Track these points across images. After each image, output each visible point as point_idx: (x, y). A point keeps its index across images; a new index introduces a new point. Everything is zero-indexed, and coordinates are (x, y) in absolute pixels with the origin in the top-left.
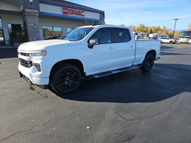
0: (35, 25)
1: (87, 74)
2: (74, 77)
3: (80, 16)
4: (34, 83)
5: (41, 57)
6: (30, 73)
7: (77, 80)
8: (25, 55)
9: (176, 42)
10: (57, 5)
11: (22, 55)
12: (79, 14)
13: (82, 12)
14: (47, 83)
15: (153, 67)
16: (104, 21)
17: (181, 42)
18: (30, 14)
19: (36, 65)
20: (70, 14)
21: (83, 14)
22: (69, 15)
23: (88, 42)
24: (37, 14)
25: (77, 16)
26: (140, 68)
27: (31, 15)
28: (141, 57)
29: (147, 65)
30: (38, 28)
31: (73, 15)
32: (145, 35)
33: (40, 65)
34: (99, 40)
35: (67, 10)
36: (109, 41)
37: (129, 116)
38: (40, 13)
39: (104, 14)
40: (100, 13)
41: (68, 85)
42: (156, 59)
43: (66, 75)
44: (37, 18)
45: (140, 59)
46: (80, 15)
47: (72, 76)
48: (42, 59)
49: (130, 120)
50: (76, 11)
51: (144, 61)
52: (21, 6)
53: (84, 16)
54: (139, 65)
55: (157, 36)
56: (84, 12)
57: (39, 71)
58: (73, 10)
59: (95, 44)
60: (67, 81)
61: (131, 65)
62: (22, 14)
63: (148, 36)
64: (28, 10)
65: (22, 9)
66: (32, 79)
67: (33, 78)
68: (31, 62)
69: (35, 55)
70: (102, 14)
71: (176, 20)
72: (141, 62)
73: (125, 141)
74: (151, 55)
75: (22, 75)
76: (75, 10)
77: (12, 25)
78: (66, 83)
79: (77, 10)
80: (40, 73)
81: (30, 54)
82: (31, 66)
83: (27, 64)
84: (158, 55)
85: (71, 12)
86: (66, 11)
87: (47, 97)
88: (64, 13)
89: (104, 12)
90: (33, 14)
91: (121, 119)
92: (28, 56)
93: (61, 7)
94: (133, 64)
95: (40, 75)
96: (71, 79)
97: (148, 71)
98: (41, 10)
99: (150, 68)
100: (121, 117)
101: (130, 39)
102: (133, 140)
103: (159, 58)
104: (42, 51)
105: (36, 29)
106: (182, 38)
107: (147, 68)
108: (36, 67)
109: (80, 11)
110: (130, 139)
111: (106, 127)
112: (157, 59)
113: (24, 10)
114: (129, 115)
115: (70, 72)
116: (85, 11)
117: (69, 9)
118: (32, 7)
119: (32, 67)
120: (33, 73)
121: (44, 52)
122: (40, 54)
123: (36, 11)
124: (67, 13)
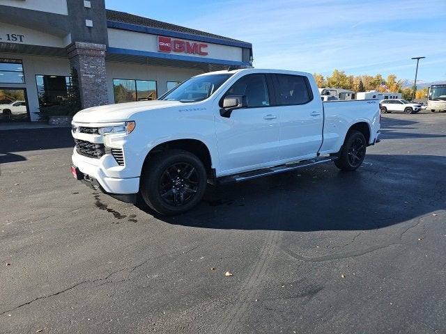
0: (97, 76)
1: (219, 173)
2: (191, 178)
3: (197, 56)
4: (108, 191)
5: (124, 134)
6: (101, 169)
7: (198, 185)
8: (89, 133)
9: (419, 110)
10: (146, 32)
11: (82, 132)
12: (194, 50)
13: (201, 46)
14: (136, 190)
15: (365, 162)
16: (251, 65)
17: (433, 111)
18: (87, 52)
19: (112, 151)
20: (175, 51)
21: (203, 50)
22: (172, 53)
23: (221, 103)
24: (103, 53)
25: (192, 55)
26: (335, 161)
27: (88, 55)
28: (336, 139)
29: (350, 156)
30: (103, 82)
31: (183, 54)
32: (347, 95)
33: (123, 150)
34: (244, 98)
35: (168, 41)
36: (264, 103)
37: (310, 254)
38: (109, 50)
39: (251, 49)
40: (242, 48)
41: (179, 196)
42: (371, 141)
43: (174, 174)
44: (102, 62)
45: (333, 142)
46: (197, 53)
47: (186, 175)
48: (125, 138)
49: (313, 260)
50: (188, 43)
51: (343, 147)
52: (67, 35)
53: (206, 54)
54: (331, 155)
55: (374, 97)
56: (206, 46)
57: (119, 164)
58: (182, 43)
59: (235, 107)
60: (177, 187)
61: (314, 155)
62: (69, 54)
63: (353, 96)
64: (82, 44)
65: (70, 42)
66: (104, 181)
67: (106, 179)
68: (102, 147)
69: (111, 130)
70: (247, 49)
71: (418, 59)
72: (337, 149)
73: (303, 295)
74: (360, 133)
75: (81, 176)
76: (185, 41)
77: (46, 78)
78: (174, 191)
79: (191, 43)
80: (121, 168)
81: (100, 128)
82: (101, 155)
83: (94, 150)
84: (374, 135)
85: (177, 46)
86: (167, 45)
87: (136, 221)
88: (162, 48)
89: (251, 45)
90: (94, 53)
91: (293, 258)
92: (97, 132)
93: (156, 36)
94: (318, 154)
95: (121, 172)
96: (186, 182)
97: (354, 170)
98: (111, 45)
99: (359, 162)
100: (293, 254)
101: (311, 98)
102: (320, 294)
103: (377, 142)
104: (126, 122)
105: (99, 85)
106: (435, 100)
107: (351, 163)
108: (113, 155)
109: (198, 43)
110: (312, 292)
111: (263, 272)
112: (373, 144)
113: (73, 44)
114: (310, 251)
115: (181, 167)
116: (208, 44)
117: (172, 39)
118: (91, 36)
119: (105, 156)
120: (106, 168)
121: (129, 125)
122: (122, 129)
123: (100, 46)
124: (168, 49)
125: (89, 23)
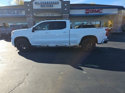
3: (99, 13)
10: (82, 9)
12: (98, 11)
13: (100, 10)
20: (91, 13)
21: (101, 11)
25: (97, 13)
40: (119, 8)
44: (68, 18)
50: (95, 10)
51: (80, 43)
53: (102, 12)
58: (93, 10)
64: (64, 15)
76: (95, 9)
79: (97, 10)
85: (91, 11)
94: (70, 44)
98: (71, 14)
109: (99, 9)
116: (103, 9)
117: (90, 10)
118: (66, 12)
123: (68, 15)
124: (88, 12)
125: (66, 9)
